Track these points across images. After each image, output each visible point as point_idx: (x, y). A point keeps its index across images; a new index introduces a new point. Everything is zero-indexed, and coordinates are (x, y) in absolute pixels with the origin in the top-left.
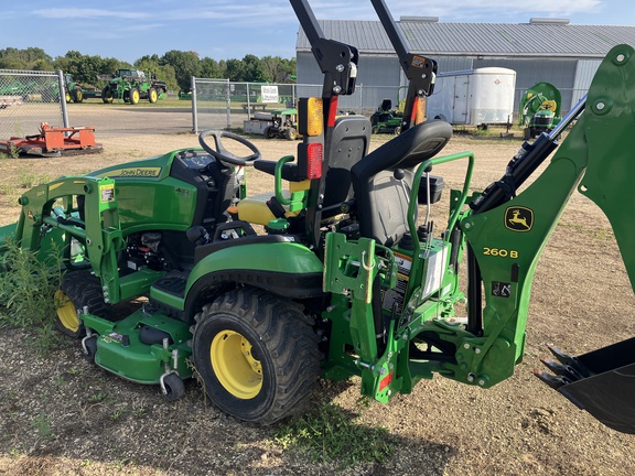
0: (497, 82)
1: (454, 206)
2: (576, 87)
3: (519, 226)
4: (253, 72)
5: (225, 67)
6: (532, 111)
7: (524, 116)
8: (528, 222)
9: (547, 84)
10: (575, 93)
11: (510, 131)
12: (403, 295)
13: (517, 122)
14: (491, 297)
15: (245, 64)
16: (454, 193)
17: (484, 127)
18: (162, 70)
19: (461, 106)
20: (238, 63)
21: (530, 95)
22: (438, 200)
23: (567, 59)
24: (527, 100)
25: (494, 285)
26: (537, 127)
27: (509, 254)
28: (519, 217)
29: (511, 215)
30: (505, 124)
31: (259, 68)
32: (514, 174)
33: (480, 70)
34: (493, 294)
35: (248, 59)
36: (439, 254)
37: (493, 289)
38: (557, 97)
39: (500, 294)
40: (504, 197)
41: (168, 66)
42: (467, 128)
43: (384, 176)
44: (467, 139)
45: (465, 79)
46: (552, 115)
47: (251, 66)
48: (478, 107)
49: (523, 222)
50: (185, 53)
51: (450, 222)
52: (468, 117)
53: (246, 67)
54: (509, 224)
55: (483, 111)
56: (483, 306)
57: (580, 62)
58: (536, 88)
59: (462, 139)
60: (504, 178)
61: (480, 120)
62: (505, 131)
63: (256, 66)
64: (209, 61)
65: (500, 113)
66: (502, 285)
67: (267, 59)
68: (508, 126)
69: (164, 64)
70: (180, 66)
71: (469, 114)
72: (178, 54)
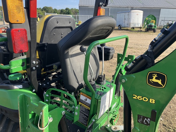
0: (137, 15)
1: (119, 62)
2: (160, 16)
3: (156, 84)
4: (68, 13)
5: (60, 11)
6: (147, 23)
7: (145, 25)
8: (163, 82)
9: (152, 15)
10: (160, 18)
11: (141, 29)
12: (87, 116)
13: (143, 27)
14: (137, 124)
15: (66, 10)
16: (119, 55)
17: (133, 28)
18: (42, 12)
19: (126, 22)
20: (64, 10)
21: (147, 19)
22: (112, 58)
23: (158, 8)
24: (146, 20)
25: (139, 117)
26: (149, 28)
27: (149, 100)
28: (156, 78)
29: (151, 77)
30: (139, 27)
31: (70, 12)
32: (154, 50)
33: (132, 11)
34: (138, 122)
35: (67, 9)
36: (108, 93)
37: (138, 119)
38: (155, 19)
39: (142, 123)
40: (147, 64)
41: (44, 11)
42: (128, 28)
43: (76, 49)
44: (128, 32)
45: (128, 13)
46: (154, 25)
47: (67, 11)
48: (132, 22)
49: (159, 82)
50: (49, 7)
51: (117, 70)
52: (129, 25)
53: (66, 11)
54: (149, 82)
55: (133, 23)
56: (132, 126)
57: (162, 9)
58: (149, 17)
59: (127, 32)
60: (147, 52)
61: (132, 26)
62: (139, 29)
63: (69, 11)
64: (55, 10)
65: (138, 24)
66: (144, 118)
67: (72, 9)
68: (140, 28)
69: (43, 10)
70: (47, 11)
71: (129, 24)
72: (47, 7)
